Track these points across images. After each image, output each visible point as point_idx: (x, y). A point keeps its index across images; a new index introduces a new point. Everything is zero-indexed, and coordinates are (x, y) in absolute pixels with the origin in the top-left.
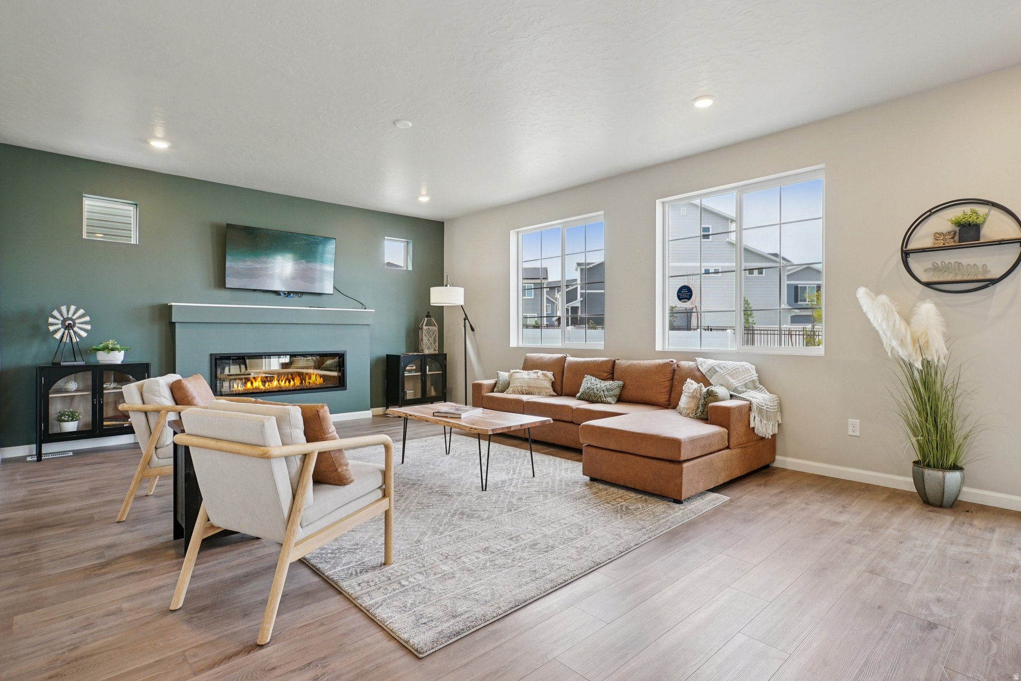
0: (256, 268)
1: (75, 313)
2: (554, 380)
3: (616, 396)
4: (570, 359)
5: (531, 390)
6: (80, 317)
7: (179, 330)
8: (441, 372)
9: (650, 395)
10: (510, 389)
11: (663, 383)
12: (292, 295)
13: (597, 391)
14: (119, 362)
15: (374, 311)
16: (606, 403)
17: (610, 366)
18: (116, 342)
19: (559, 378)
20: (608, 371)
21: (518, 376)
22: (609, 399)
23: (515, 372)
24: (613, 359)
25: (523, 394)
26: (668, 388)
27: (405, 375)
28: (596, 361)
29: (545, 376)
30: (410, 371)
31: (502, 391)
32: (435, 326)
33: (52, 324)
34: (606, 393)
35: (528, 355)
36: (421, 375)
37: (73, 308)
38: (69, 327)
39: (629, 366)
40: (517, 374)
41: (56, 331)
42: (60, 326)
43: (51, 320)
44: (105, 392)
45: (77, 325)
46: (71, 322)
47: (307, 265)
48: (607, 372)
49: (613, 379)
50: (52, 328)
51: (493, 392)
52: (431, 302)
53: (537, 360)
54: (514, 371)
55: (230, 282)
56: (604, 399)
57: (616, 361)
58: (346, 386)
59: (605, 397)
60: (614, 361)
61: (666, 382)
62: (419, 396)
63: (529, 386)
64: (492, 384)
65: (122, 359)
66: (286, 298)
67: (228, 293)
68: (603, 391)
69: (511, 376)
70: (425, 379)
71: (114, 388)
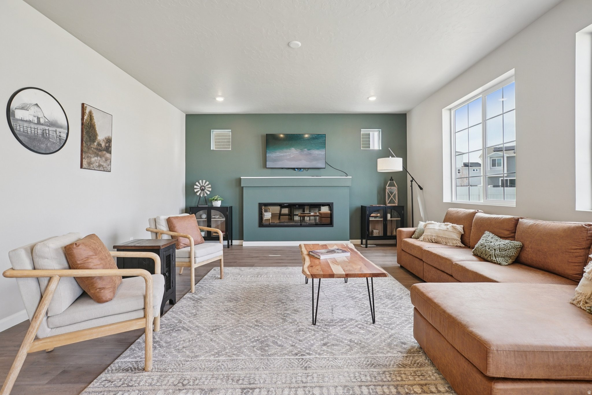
0: (281, 156)
1: (205, 183)
2: (463, 233)
3: (510, 257)
4: (480, 215)
5: (440, 239)
6: (207, 186)
7: (245, 190)
8: (400, 219)
9: (553, 262)
10: (422, 238)
11: (572, 251)
12: (302, 170)
13: (489, 249)
14: (219, 206)
15: (351, 177)
16: (495, 263)
17: (512, 225)
18: (219, 197)
19: (467, 231)
20: (510, 229)
21: (431, 226)
22: (499, 260)
23: (429, 224)
24: (516, 217)
25: (432, 242)
26: (581, 258)
27: (370, 219)
28: (498, 218)
29: (454, 228)
30: (372, 217)
31: (417, 238)
32: (395, 186)
33: (196, 189)
34: (497, 252)
35: (450, 209)
36: (383, 220)
37: (204, 181)
38: (203, 190)
39: (531, 226)
40: (430, 225)
41: (197, 192)
42: (199, 189)
43: (195, 187)
44: (212, 220)
45: (206, 189)
46: (204, 188)
47: (308, 152)
48: (508, 231)
49: (513, 238)
50: (196, 190)
51: (411, 238)
52: (378, 169)
53: (453, 214)
54: (429, 222)
55: (269, 164)
56: (494, 258)
57: (520, 220)
58: (333, 225)
59: (495, 257)
60: (517, 220)
61: (578, 251)
62: (381, 234)
63: (438, 236)
64: (412, 231)
65: (220, 204)
66: (299, 172)
67: (270, 170)
68: (495, 250)
69: (426, 226)
70: (386, 223)
71: (218, 218)
